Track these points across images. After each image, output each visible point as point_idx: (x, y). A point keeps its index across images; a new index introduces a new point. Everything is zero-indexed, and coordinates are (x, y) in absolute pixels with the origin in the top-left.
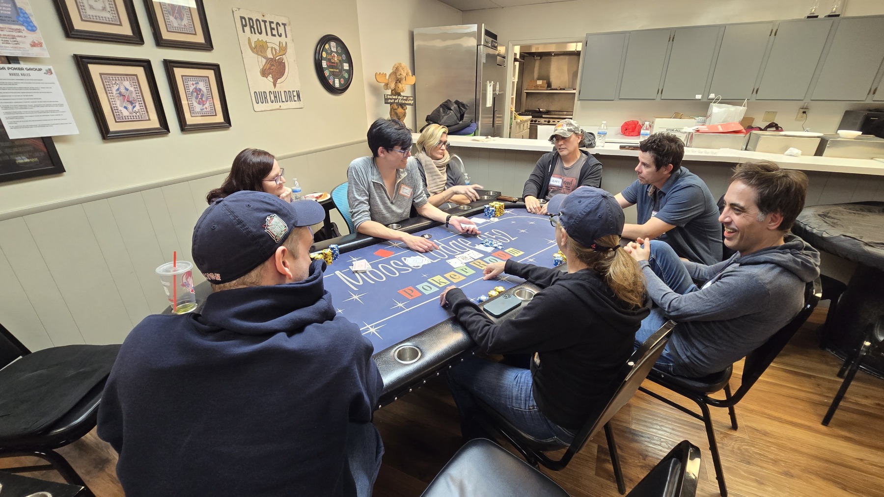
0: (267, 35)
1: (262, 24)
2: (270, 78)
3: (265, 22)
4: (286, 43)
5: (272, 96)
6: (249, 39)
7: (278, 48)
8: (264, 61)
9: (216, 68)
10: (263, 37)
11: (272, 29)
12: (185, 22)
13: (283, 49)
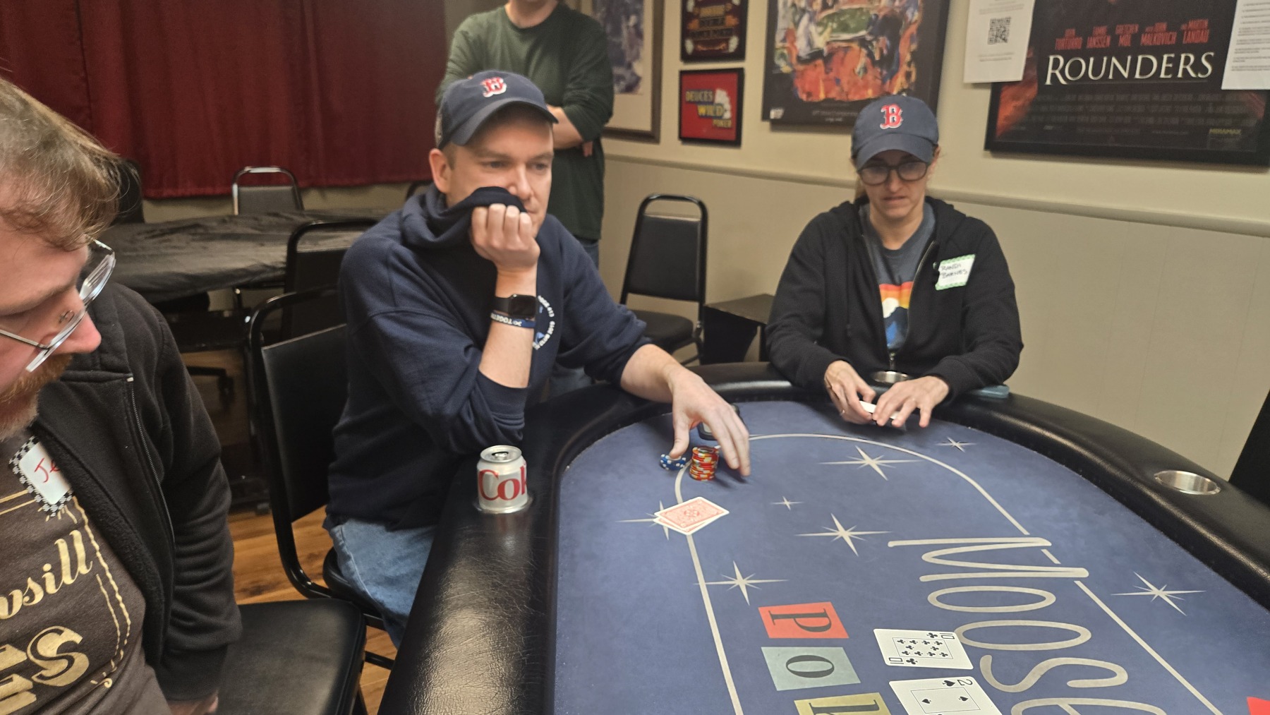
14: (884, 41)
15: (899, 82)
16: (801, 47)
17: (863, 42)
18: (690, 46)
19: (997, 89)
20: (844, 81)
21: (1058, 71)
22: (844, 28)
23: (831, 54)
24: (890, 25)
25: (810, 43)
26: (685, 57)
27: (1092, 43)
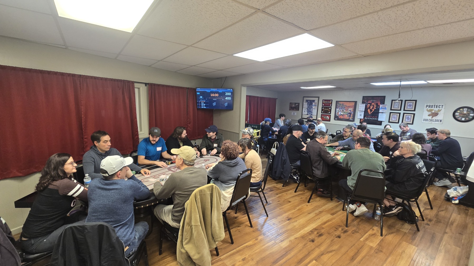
0: (434, 108)
1: (434, 106)
2: (431, 116)
3: (435, 105)
4: (441, 109)
5: (430, 120)
6: (427, 109)
7: (437, 110)
8: (431, 113)
9: (414, 114)
10: (433, 108)
11: (437, 106)
12: (411, 107)
13: (439, 111)
14: (349, 115)
15: (351, 118)
16: (339, 114)
17: (347, 114)
18: (323, 112)
19: (361, 119)
20: (345, 117)
21: (366, 118)
22: (345, 113)
23: (343, 115)
24: (350, 113)
25: (340, 114)
26: (322, 113)
27: (369, 117)
